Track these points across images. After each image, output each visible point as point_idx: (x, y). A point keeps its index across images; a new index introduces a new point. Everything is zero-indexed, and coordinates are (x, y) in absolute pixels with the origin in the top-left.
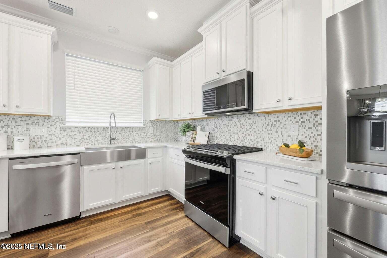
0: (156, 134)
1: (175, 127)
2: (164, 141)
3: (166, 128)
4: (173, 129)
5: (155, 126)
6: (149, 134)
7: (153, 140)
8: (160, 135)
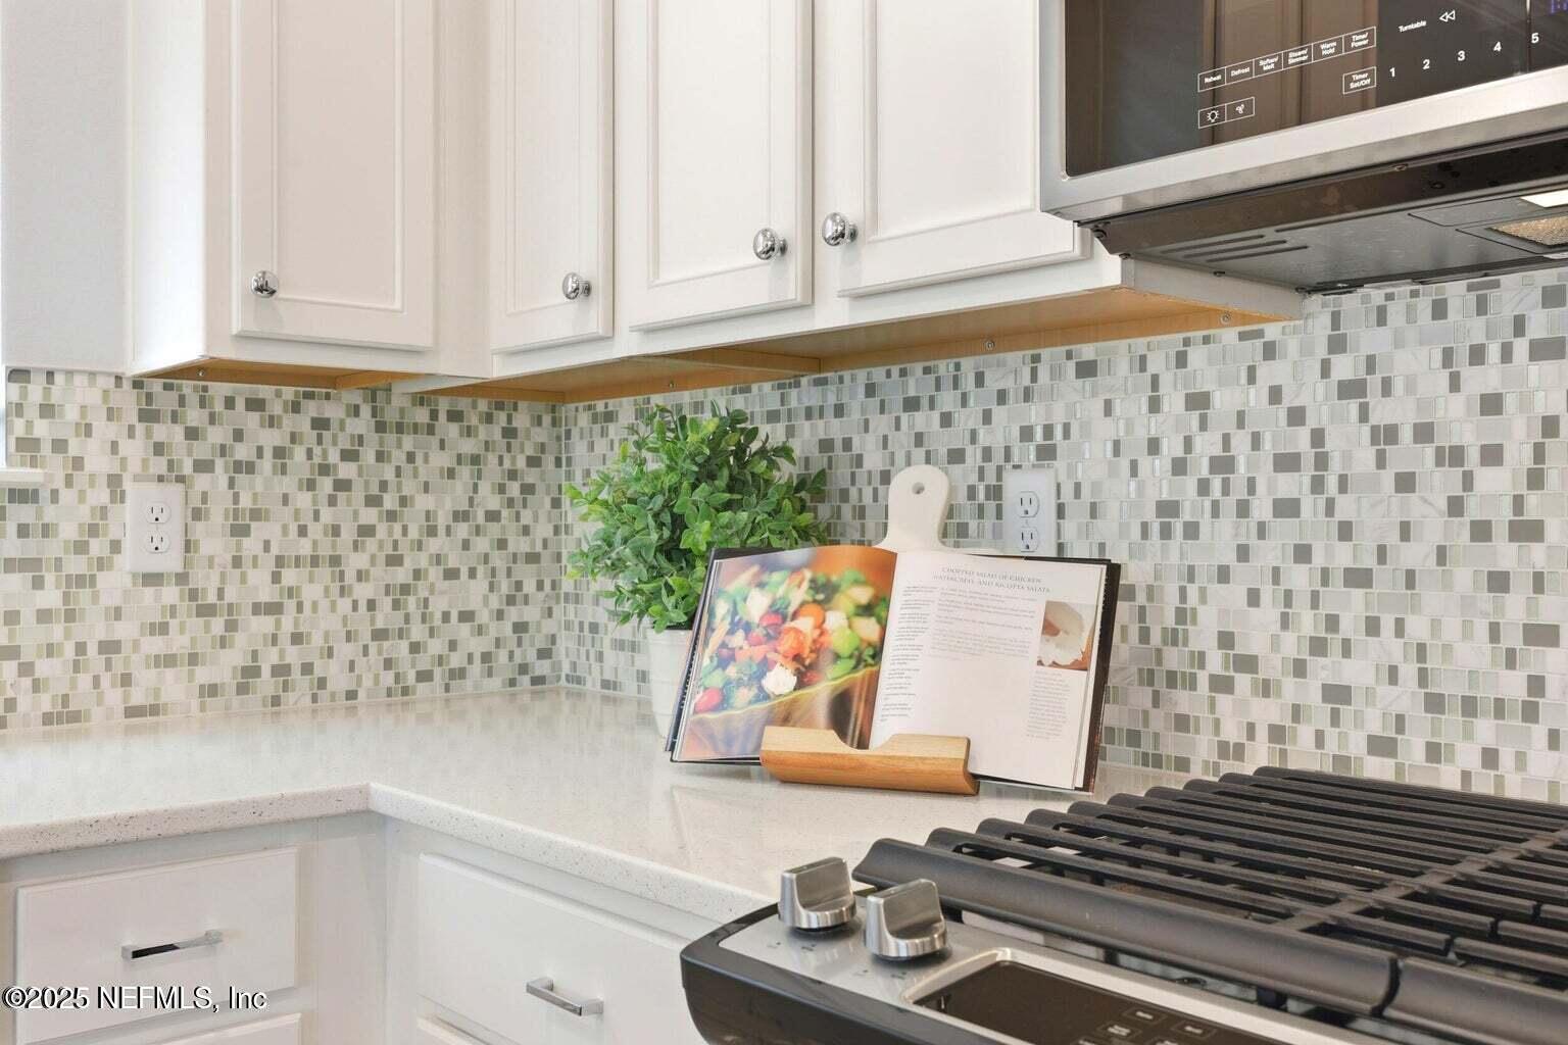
0: (231, 595)
1: (514, 489)
2: (351, 695)
3: (390, 502)
4: (493, 516)
5: (203, 466)
6: (114, 583)
7: (175, 687)
8: (290, 605)
